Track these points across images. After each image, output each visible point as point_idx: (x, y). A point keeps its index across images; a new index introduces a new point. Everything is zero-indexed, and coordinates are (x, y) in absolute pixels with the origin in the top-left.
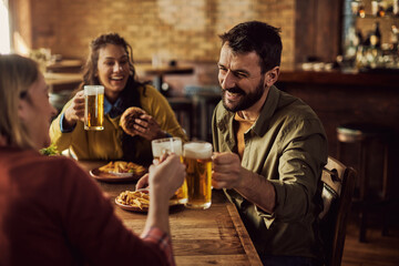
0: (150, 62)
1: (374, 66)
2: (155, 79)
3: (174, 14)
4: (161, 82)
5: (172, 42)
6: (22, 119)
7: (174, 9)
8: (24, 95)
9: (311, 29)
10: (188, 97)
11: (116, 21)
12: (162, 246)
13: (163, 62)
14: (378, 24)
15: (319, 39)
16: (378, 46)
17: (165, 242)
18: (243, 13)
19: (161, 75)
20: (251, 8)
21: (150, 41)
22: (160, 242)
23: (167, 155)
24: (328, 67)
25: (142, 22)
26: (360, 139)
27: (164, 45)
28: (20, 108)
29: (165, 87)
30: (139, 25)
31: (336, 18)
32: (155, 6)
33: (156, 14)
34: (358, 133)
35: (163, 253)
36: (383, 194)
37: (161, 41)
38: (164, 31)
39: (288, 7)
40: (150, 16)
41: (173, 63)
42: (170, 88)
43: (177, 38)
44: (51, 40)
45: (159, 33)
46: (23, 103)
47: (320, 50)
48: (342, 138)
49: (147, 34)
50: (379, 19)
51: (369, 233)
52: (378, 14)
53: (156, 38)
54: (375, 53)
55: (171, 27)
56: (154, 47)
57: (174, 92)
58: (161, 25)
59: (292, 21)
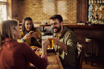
0: (41, 23)
1: (96, 23)
2: (42, 27)
3: (47, 12)
4: (44, 28)
5: (47, 18)
6: (14, 33)
7: (47, 10)
8: (14, 29)
9: (81, 15)
10: (50, 31)
11: (33, 13)
12: (45, 58)
13: (44, 23)
14: (97, 13)
15: (83, 17)
16: (97, 19)
17: (46, 57)
18: (64, 11)
19: (44, 26)
20: (66, 10)
21: (41, 18)
22: (45, 57)
23: (46, 39)
24: (84, 24)
25: (39, 13)
26: (91, 41)
27: (45, 19)
28: (14, 31)
29: (45, 29)
30: (38, 14)
31: (87, 12)
32: (43, 9)
33: (43, 11)
34: (90, 40)
35: (46, 60)
36: (97, 54)
37: (44, 18)
38: (44, 15)
39: (75, 9)
40: (41, 12)
41: (47, 23)
42: (46, 29)
43: (48, 17)
44: (17, 18)
45: (43, 16)
46: (14, 30)
47: (83, 20)
48: (87, 41)
49: (40, 16)
50: (97, 12)
51: (93, 64)
52: (97, 11)
53: (42, 17)
54: (96, 20)
55: (46, 15)
56: (42, 19)
57: (47, 31)
58: (44, 14)
59: (76, 13)
